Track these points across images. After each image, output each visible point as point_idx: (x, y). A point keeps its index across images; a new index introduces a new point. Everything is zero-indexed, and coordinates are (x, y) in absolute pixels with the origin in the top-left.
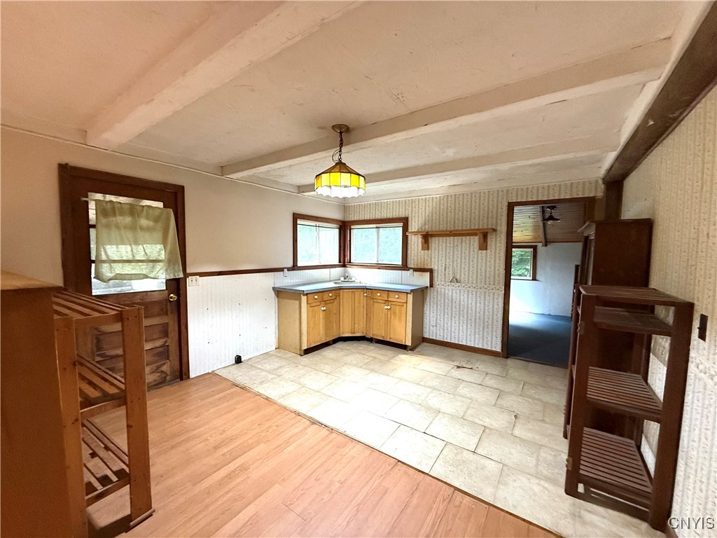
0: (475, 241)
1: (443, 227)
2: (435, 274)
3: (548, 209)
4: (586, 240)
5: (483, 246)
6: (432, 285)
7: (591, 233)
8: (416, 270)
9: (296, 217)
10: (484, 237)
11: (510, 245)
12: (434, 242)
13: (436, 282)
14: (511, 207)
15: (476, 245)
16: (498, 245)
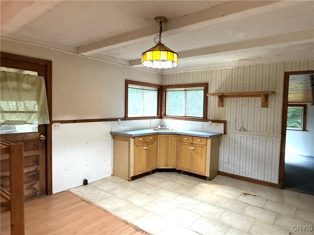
0: (259, 101)
1: (234, 90)
2: (228, 125)
5: (265, 104)
6: (225, 133)
8: (213, 121)
9: (128, 82)
10: (266, 97)
11: (286, 104)
12: (227, 101)
13: (229, 130)
14: (287, 75)
16: (276, 103)
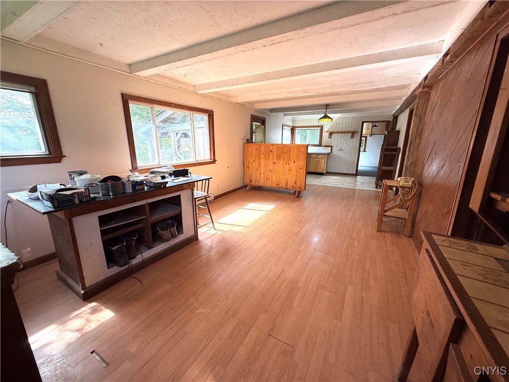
0: (350, 135)
1: (337, 130)
2: (333, 148)
3: (374, 123)
4: (385, 135)
5: (352, 137)
6: (331, 152)
7: (386, 133)
8: (325, 146)
10: (353, 134)
11: (361, 136)
12: (333, 136)
13: (333, 151)
14: (363, 123)
15: (350, 137)
16: (357, 137)
